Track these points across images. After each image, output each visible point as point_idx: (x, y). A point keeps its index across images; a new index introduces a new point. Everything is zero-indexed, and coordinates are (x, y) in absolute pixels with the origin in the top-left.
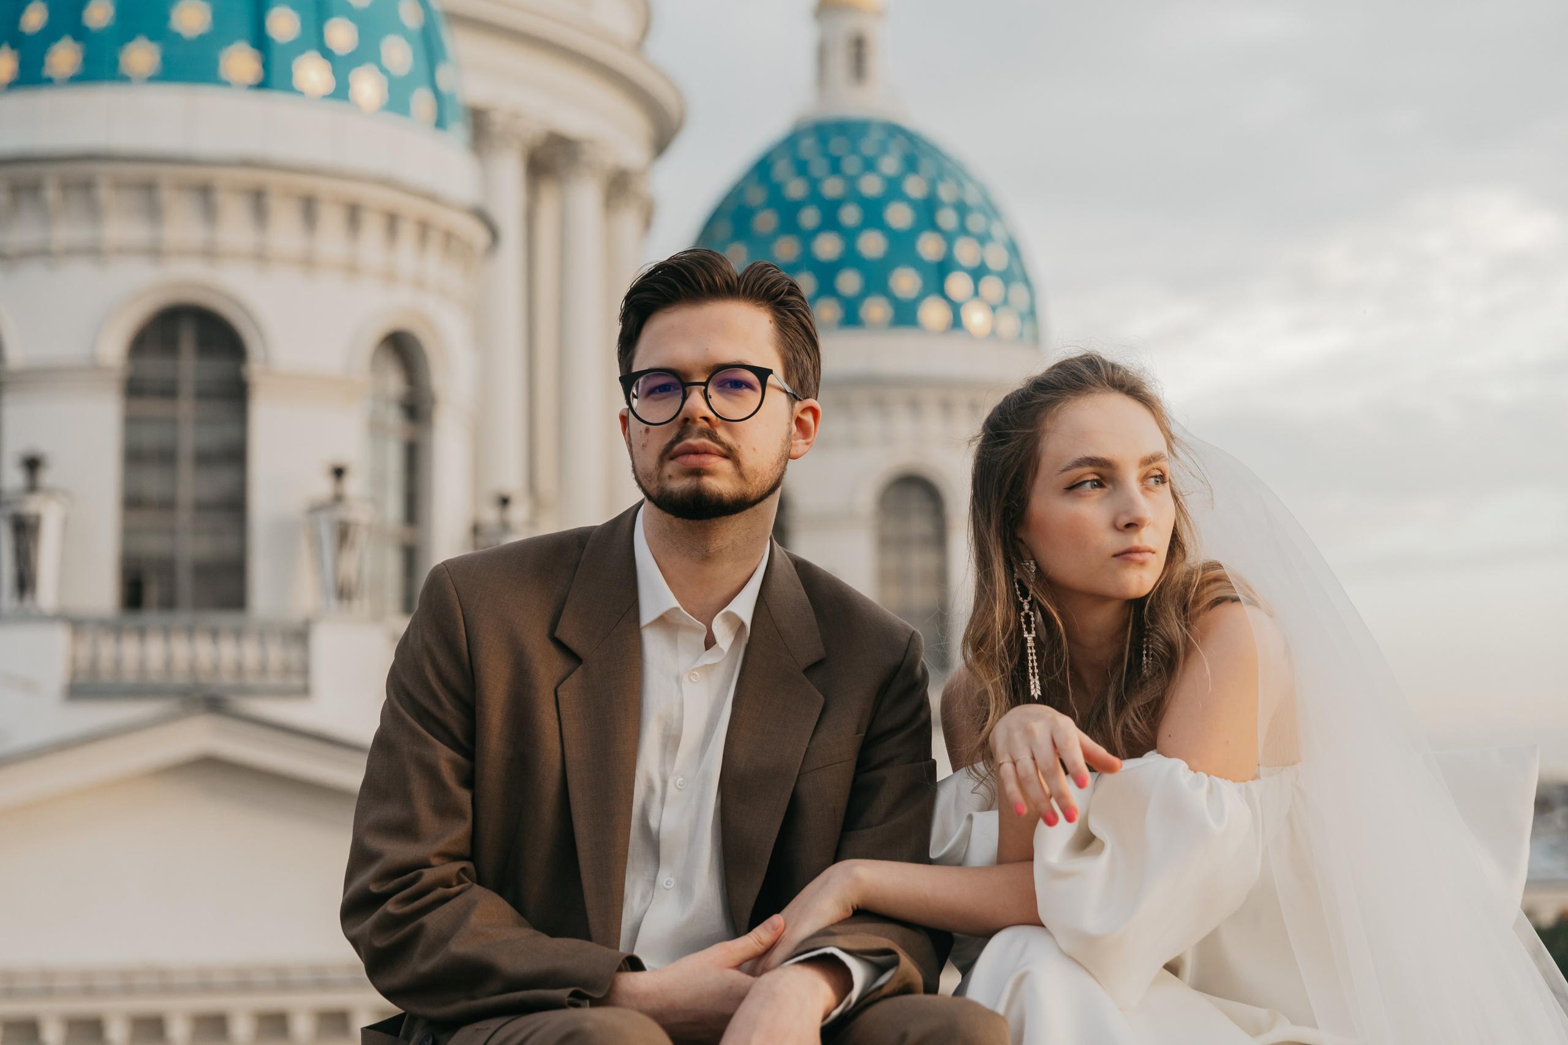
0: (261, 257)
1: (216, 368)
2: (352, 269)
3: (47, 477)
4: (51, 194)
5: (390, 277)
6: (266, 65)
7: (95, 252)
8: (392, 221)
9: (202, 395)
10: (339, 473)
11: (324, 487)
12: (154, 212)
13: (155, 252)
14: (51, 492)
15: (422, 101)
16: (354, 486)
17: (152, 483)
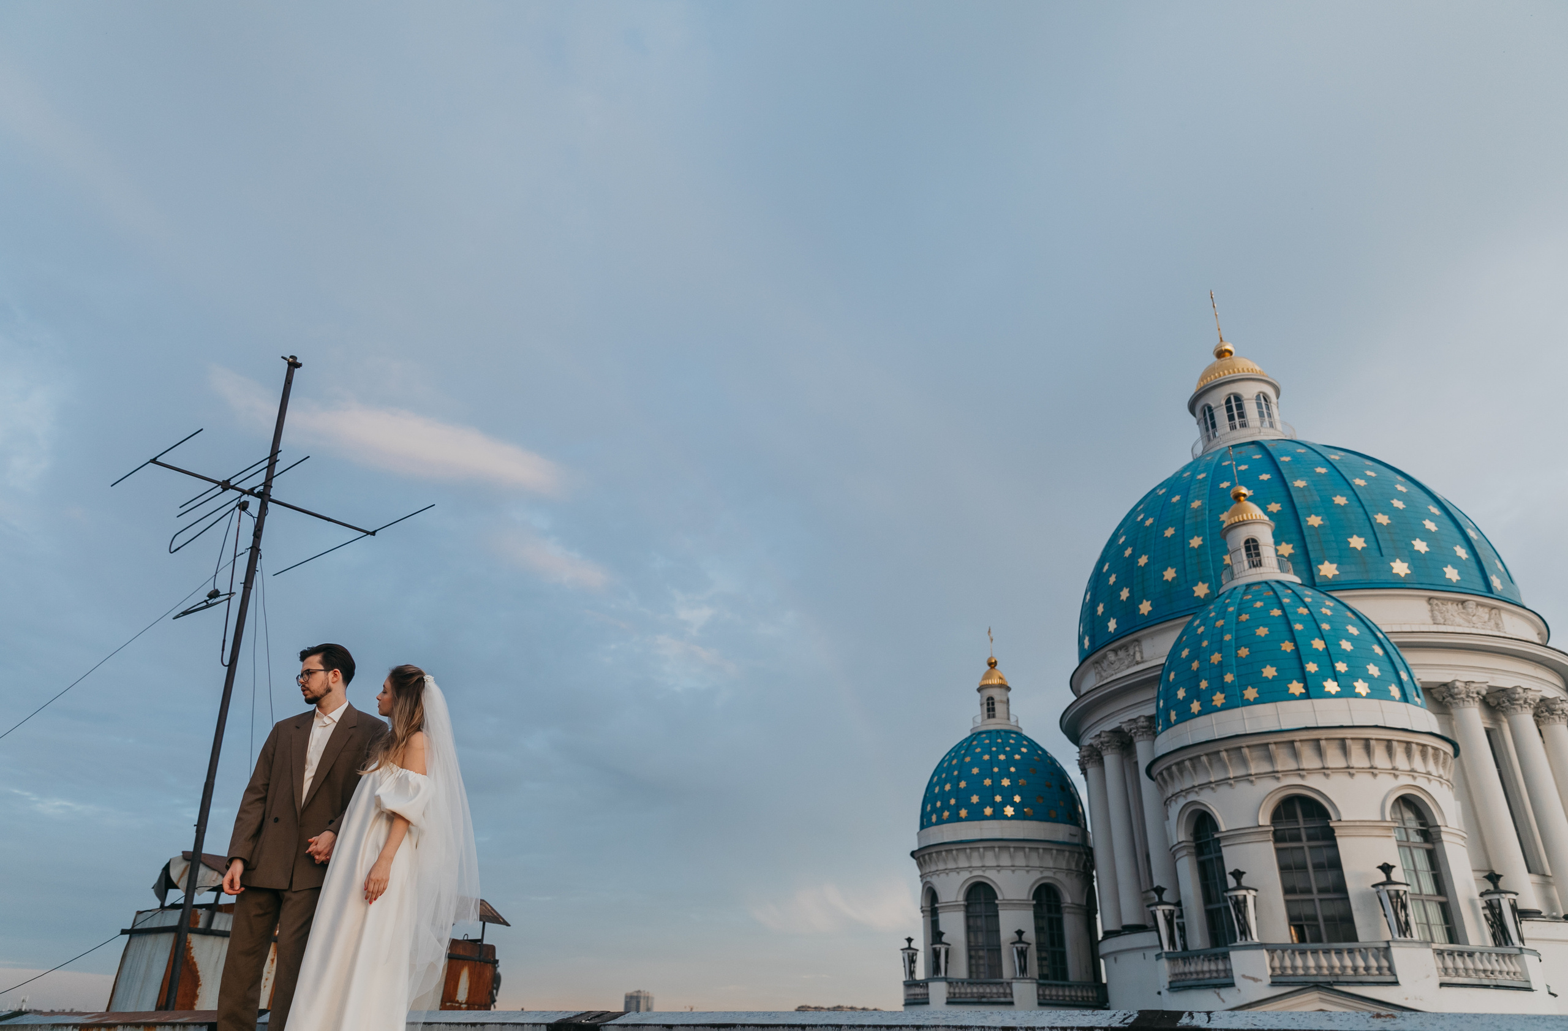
0: (1324, 771)
1: (1317, 823)
2: (1373, 770)
3: (1245, 881)
4: (1224, 755)
5: (1394, 772)
6: (1306, 687)
7: (1247, 778)
8: (1389, 745)
9: (1310, 838)
10: (1386, 868)
11: (1382, 877)
12: (1270, 758)
13: (1274, 775)
14: (1247, 889)
15: (1395, 691)
16: (1397, 875)
17: (1298, 880)
